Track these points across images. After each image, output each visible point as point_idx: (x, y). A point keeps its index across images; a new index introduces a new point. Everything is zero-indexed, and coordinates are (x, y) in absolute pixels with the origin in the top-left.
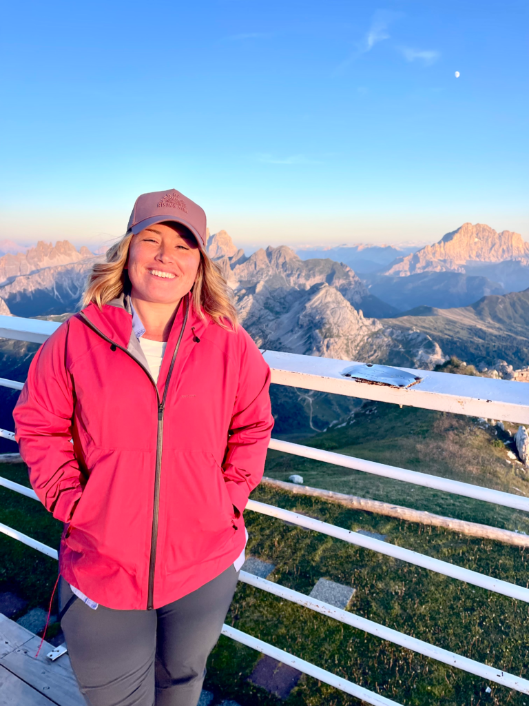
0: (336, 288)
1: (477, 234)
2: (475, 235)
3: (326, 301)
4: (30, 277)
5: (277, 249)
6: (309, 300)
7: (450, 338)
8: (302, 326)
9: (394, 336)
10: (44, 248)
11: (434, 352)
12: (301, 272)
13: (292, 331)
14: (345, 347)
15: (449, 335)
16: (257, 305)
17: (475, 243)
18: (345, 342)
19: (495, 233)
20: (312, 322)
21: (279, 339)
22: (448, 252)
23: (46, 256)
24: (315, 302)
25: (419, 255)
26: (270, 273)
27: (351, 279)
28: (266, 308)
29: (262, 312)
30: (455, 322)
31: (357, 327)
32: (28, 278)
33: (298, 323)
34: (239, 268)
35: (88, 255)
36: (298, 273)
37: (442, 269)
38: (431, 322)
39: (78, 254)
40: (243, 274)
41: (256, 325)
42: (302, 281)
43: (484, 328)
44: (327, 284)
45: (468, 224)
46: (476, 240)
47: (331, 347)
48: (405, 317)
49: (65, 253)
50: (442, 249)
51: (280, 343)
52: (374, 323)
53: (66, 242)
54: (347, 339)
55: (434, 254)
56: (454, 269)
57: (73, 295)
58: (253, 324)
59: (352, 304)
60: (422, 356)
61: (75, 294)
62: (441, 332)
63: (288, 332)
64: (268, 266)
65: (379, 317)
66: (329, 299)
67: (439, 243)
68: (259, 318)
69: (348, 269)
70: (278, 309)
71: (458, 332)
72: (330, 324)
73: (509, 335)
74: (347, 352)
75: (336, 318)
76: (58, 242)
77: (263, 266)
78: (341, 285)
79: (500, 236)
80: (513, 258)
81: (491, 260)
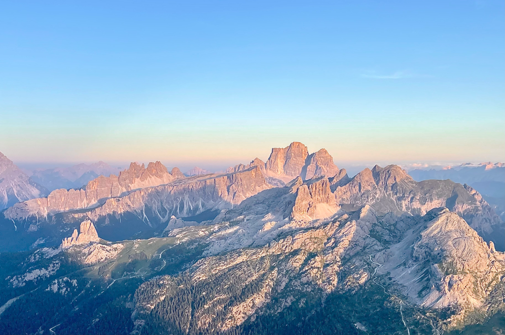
0: (459, 214)
3: (447, 229)
4: (120, 199)
5: (385, 169)
6: (426, 227)
8: (417, 259)
10: (137, 170)
12: (415, 195)
13: (405, 264)
14: (473, 286)
16: (362, 232)
18: (473, 280)
20: (430, 254)
21: (389, 273)
23: (138, 178)
24: (432, 231)
26: (377, 196)
27: (478, 203)
28: (372, 236)
29: (368, 241)
31: (488, 262)
32: (119, 200)
33: (412, 255)
34: (341, 190)
35: (180, 177)
36: (412, 195)
39: (170, 175)
40: (344, 197)
41: (360, 255)
42: (416, 205)
44: (447, 209)
47: (455, 286)
49: (157, 175)
51: (390, 279)
53: (158, 163)
54: (475, 277)
57: (162, 218)
58: (357, 254)
59: (480, 234)
61: (164, 217)
63: (400, 266)
64: (374, 188)
66: (450, 227)
68: (364, 248)
69: (473, 192)
70: (387, 238)
72: (453, 257)
74: (476, 292)
75: (460, 251)
76: (151, 163)
77: (369, 188)
78: (466, 211)
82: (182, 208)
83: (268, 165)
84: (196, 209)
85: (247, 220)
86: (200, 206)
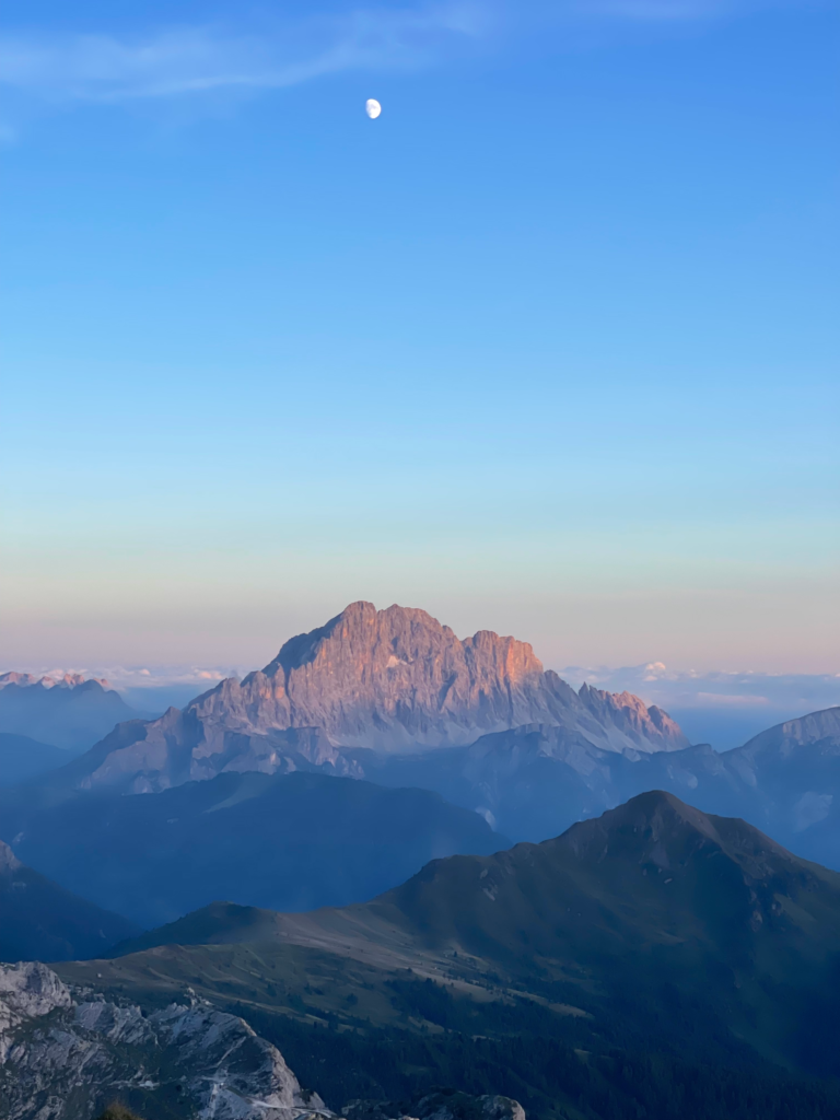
1: (395, 642)
2: (386, 644)
7: (325, 1023)
9: (115, 1032)
11: (267, 1086)
15: (320, 1014)
17: (391, 671)
19: (452, 639)
22: (300, 702)
25: (200, 714)
30: (337, 961)
37: (284, 764)
38: (255, 963)
43: (440, 979)
45: (361, 604)
46: (393, 661)
48: (157, 951)
50: (281, 691)
52: (34, 983)
55: (253, 711)
56: (327, 763)
60: (223, 1105)
62: (293, 1001)
65: (53, 957)
67: (270, 670)
71: (352, 999)
73: (523, 1000)
79: (468, 650)
80: (516, 725)
81: (446, 732)
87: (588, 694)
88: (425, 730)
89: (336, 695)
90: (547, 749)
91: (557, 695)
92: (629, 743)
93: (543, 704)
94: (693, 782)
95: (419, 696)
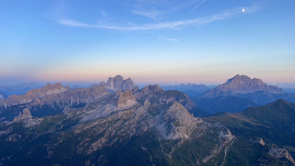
0: (180, 103)
1: (242, 80)
2: (241, 80)
3: (176, 109)
4: (42, 99)
5: (153, 86)
6: (169, 108)
7: (234, 127)
8: (165, 121)
9: (208, 126)
10: (50, 86)
11: (227, 134)
12: (164, 96)
13: (161, 123)
14: (186, 130)
15: (233, 125)
16: (145, 111)
17: (242, 83)
18: (186, 128)
19: (250, 79)
20: (170, 119)
21: (155, 127)
22: (230, 87)
23: (50, 89)
24: (171, 109)
25: (217, 89)
26: (150, 97)
27: (187, 99)
28: (149, 112)
29: (147, 114)
30: (236, 119)
31: (191, 121)
32: (41, 99)
33: (163, 119)
34: (136, 94)
35: (69, 89)
36: (163, 96)
37: (228, 95)
38: (225, 119)
39: (64, 88)
40: (138, 97)
41: (144, 120)
42: (165, 100)
43: (250, 122)
44: (176, 101)
45: (238, 75)
46: (242, 82)
47: (180, 131)
48: (213, 117)
49: (58, 88)
50: (227, 86)
51: (156, 129)
52: (198, 120)
53: (59, 83)
54: (187, 127)
55: (224, 89)
56: (233, 95)
57: (61, 107)
58: (143, 120)
59: (188, 110)
60: (222, 135)
61: (62, 106)
62: (230, 124)
63: (159, 124)
64: (149, 93)
65: (200, 117)
66: (178, 108)
67: (226, 83)
68: (146, 117)
69: (185, 95)
70: (154, 113)
71: (238, 124)
72: (179, 120)
73: (262, 125)
74: (187, 133)
75: (181, 117)
76: (56, 83)
77: (147, 93)
78: (183, 102)
79: (253, 81)
80: (260, 90)
81: (249, 91)
82: (70, 102)
83: (107, 84)
84: (76, 102)
85: (99, 107)
86: (78, 101)
87: (270, 86)
88: (247, 91)
89: (234, 86)
90: (264, 93)
91: (266, 86)
92: (276, 93)
93: (264, 87)
94: (286, 98)
95: (246, 86)
